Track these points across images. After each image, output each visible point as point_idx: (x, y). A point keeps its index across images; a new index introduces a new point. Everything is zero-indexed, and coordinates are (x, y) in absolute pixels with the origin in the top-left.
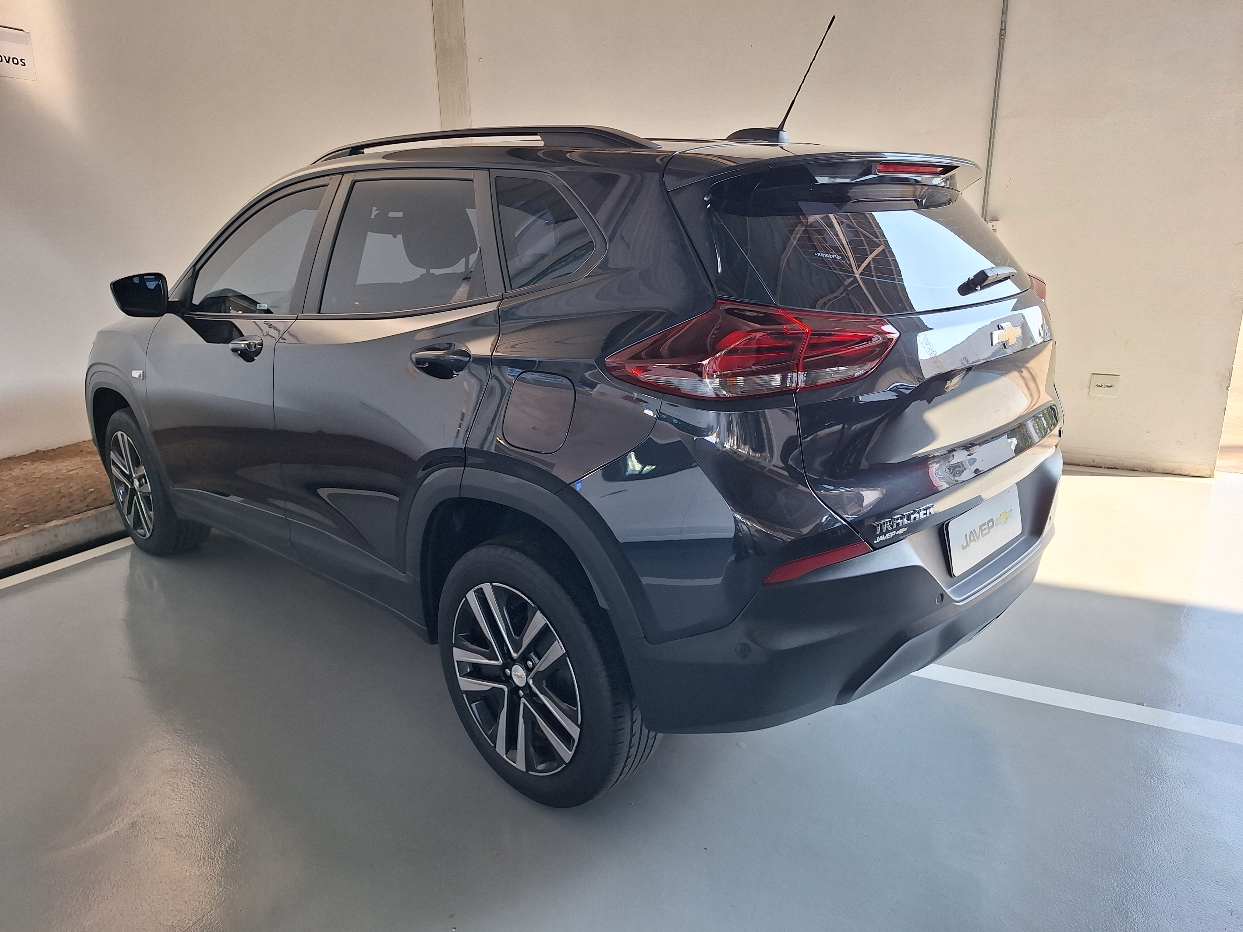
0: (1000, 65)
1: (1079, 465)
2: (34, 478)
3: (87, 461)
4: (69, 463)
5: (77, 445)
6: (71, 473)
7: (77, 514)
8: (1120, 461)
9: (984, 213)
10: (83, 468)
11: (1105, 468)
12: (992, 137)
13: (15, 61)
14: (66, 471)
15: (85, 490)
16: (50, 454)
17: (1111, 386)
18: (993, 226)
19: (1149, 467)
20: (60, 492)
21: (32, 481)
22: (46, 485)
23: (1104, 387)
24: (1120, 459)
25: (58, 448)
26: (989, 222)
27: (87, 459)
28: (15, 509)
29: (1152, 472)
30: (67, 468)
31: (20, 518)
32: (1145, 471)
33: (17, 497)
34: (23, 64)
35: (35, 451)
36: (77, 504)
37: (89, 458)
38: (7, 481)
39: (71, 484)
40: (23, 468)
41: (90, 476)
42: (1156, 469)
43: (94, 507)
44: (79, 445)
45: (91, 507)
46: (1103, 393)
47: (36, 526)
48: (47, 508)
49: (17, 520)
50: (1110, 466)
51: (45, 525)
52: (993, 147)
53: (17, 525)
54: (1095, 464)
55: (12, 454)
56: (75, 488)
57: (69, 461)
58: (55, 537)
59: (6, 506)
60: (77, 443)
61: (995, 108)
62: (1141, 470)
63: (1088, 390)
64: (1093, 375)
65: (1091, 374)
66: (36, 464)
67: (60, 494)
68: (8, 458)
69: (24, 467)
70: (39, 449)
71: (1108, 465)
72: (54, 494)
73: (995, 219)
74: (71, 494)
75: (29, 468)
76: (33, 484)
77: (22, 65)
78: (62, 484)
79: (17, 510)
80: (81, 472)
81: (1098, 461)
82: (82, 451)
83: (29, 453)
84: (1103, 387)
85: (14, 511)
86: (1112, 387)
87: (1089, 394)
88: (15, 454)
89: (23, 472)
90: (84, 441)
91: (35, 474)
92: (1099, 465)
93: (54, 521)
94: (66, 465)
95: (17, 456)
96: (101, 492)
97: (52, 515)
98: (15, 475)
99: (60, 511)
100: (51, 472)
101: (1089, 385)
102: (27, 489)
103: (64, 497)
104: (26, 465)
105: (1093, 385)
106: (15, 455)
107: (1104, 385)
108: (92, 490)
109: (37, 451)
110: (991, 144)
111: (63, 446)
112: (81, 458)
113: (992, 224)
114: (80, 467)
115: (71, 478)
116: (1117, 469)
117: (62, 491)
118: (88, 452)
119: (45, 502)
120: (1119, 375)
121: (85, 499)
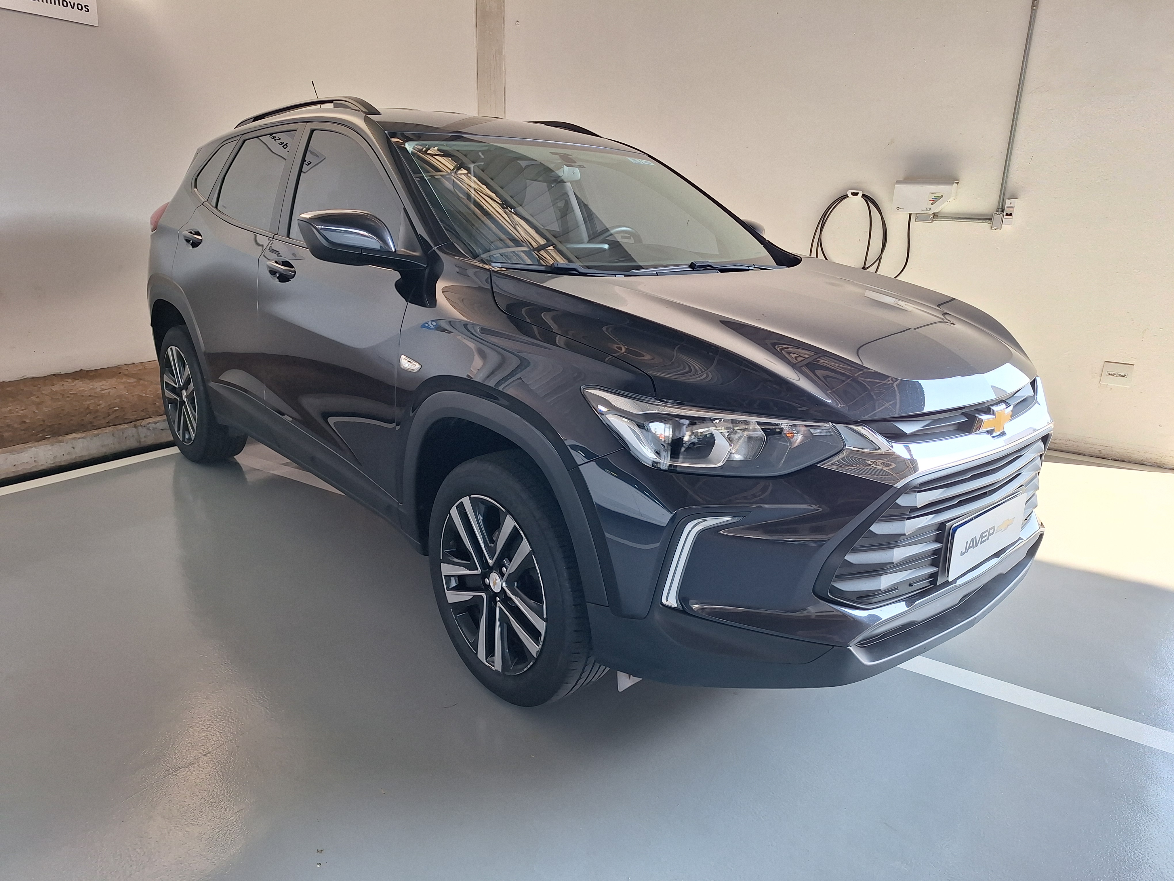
0: (1030, 38)
1: (1084, 455)
2: (70, 394)
3: (121, 382)
4: (104, 382)
5: (118, 367)
6: (103, 392)
7: (96, 429)
8: (1129, 454)
9: (1003, 190)
10: (116, 388)
11: (1112, 460)
12: (1016, 112)
13: (80, 7)
14: (100, 390)
15: (110, 408)
16: (91, 374)
17: (1124, 376)
18: (1011, 203)
19: (1158, 462)
20: (88, 408)
21: (68, 397)
22: (78, 402)
23: (1117, 376)
24: (1128, 451)
25: (101, 369)
26: (1007, 199)
27: (122, 381)
28: (44, 421)
29: (1162, 468)
30: (102, 387)
31: (45, 429)
32: (1154, 466)
33: (49, 410)
34: (87, 10)
35: (79, 370)
36: (99, 420)
37: (124, 380)
38: (46, 395)
39: (101, 401)
40: (63, 385)
41: (120, 396)
42: (1167, 465)
43: (113, 424)
44: (120, 368)
45: (111, 424)
46: (1115, 383)
47: (57, 437)
48: (72, 422)
49: (42, 430)
50: (1117, 458)
51: (64, 437)
52: (1016, 123)
53: (41, 435)
54: (1101, 455)
55: (58, 372)
56: (103, 406)
57: (105, 381)
58: (72, 449)
59: (38, 417)
60: (119, 366)
61: (1022, 82)
62: (1151, 464)
63: (1099, 378)
64: (1105, 363)
65: (1103, 363)
66: (76, 382)
67: (87, 410)
68: (54, 375)
69: (64, 383)
70: (83, 369)
71: (1115, 456)
72: (82, 410)
73: (1013, 196)
74: (97, 411)
75: (69, 385)
76: (68, 399)
77: (85, 11)
78: (93, 401)
79: (46, 421)
80: (112, 392)
81: (1105, 452)
82: (120, 373)
83: (73, 371)
84: (1115, 375)
85: (42, 423)
86: (1126, 377)
87: (1100, 382)
88: (61, 371)
89: (62, 388)
90: (125, 365)
91: (72, 390)
92: (1106, 457)
93: (74, 434)
94: (101, 384)
95: (62, 373)
96: (124, 411)
97: (74, 428)
98: (55, 390)
99: (82, 425)
100: (86, 390)
101: (1101, 373)
102: (60, 403)
103: (90, 413)
104: (68, 381)
105: (1105, 373)
106: (61, 373)
107: (1116, 373)
108: (117, 408)
109: (81, 370)
110: (1015, 119)
111: (106, 367)
112: (117, 379)
113: (1010, 201)
114: (114, 387)
115: (102, 396)
116: (1125, 461)
117: (90, 408)
118: (126, 375)
119: (73, 416)
120: (1133, 365)
121: (109, 416)
